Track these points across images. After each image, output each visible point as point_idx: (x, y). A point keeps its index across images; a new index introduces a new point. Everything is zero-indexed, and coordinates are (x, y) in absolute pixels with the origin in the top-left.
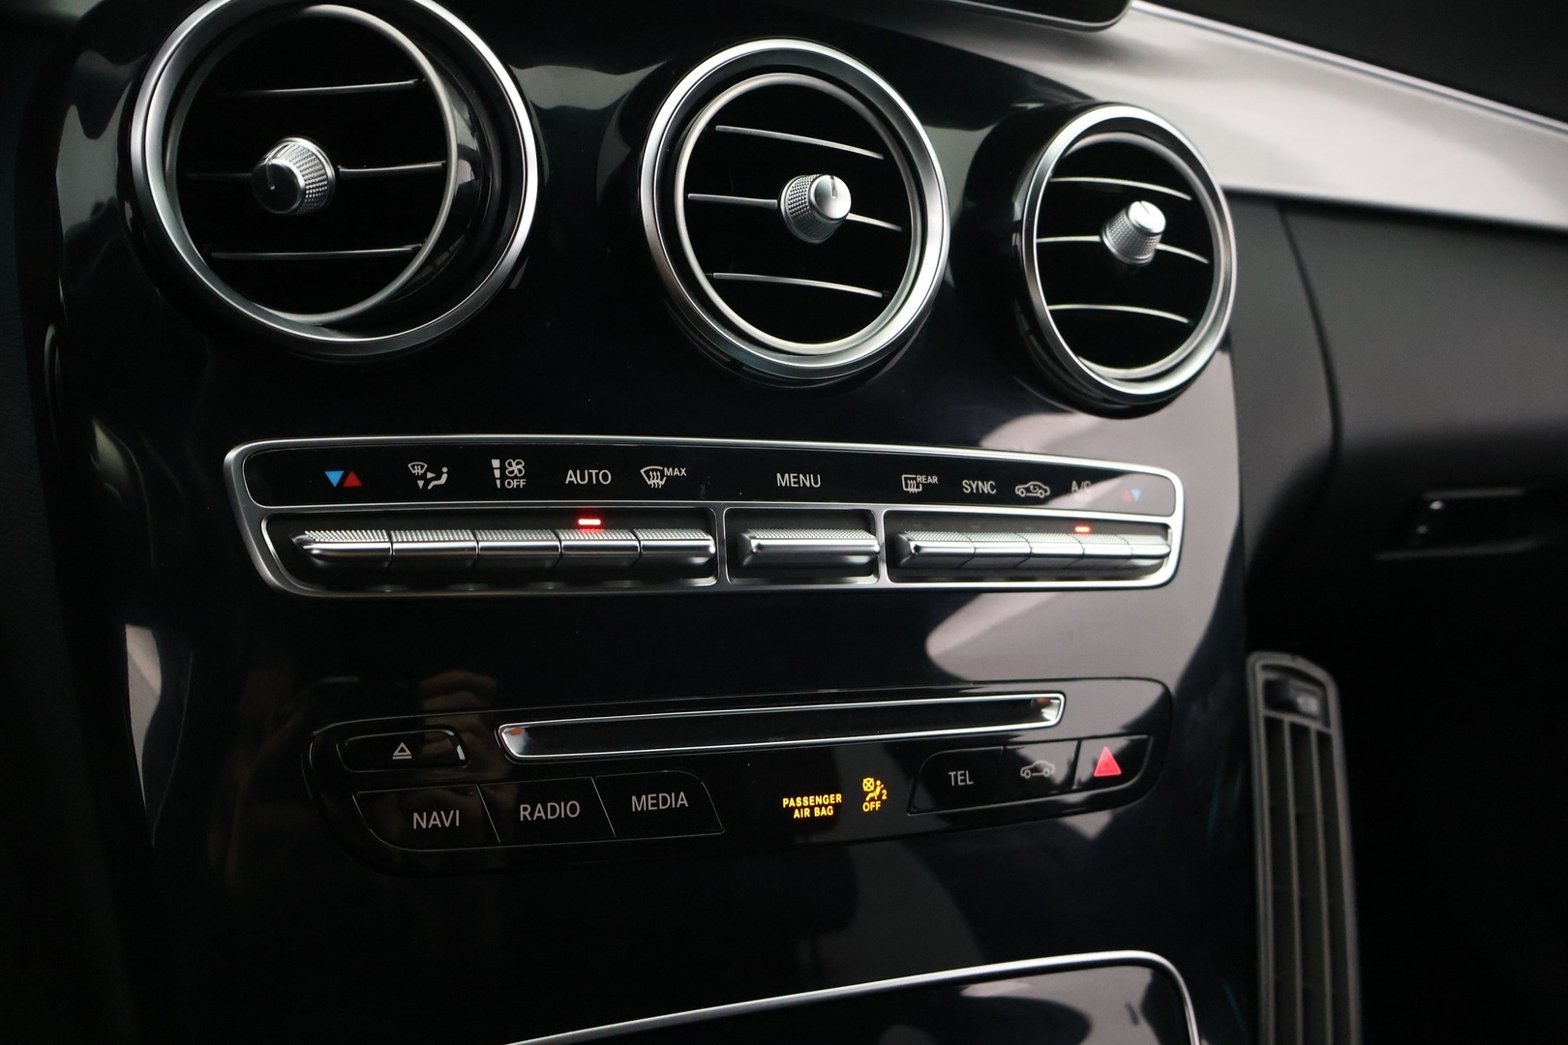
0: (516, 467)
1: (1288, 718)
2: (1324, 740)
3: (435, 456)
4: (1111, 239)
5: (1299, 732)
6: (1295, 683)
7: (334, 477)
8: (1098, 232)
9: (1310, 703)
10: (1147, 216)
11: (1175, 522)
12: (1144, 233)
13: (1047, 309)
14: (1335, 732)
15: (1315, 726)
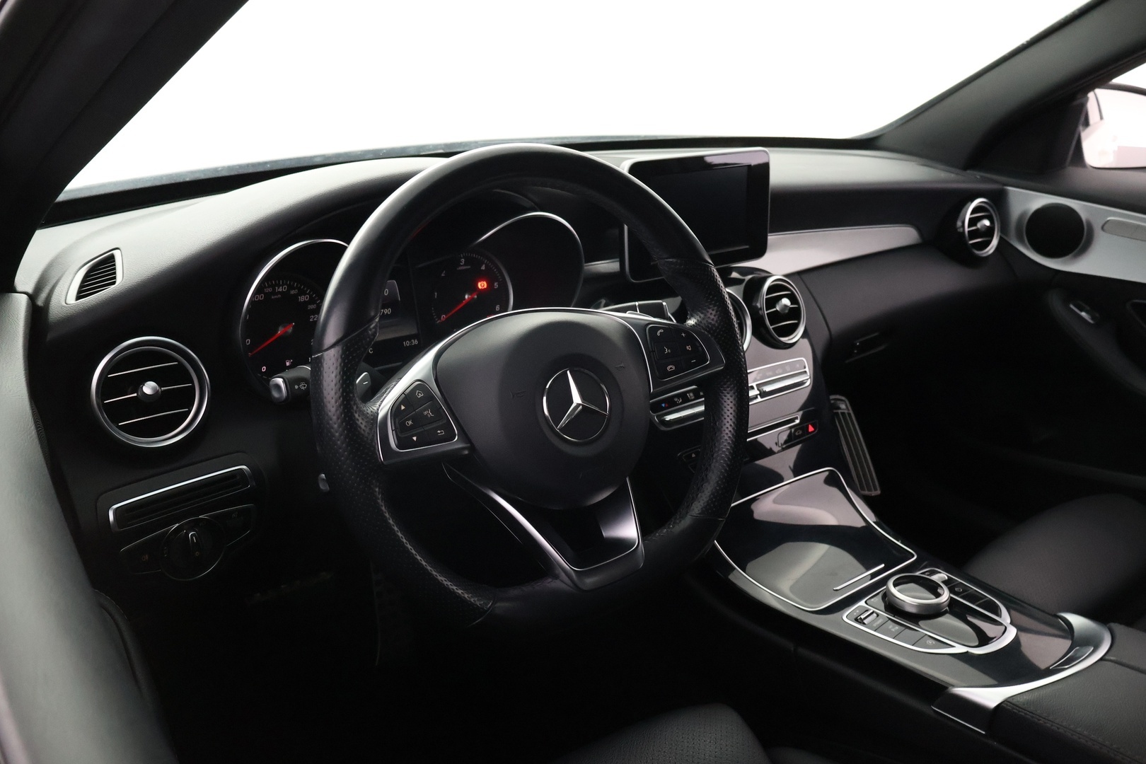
0: (691, 394)
1: (840, 411)
2: (849, 414)
3: (678, 396)
4: (778, 308)
5: (843, 414)
6: (838, 402)
7: (663, 405)
8: (775, 307)
9: (843, 406)
10: (786, 301)
11: (807, 369)
12: (786, 306)
13: (771, 327)
14: (851, 412)
15: (846, 411)
